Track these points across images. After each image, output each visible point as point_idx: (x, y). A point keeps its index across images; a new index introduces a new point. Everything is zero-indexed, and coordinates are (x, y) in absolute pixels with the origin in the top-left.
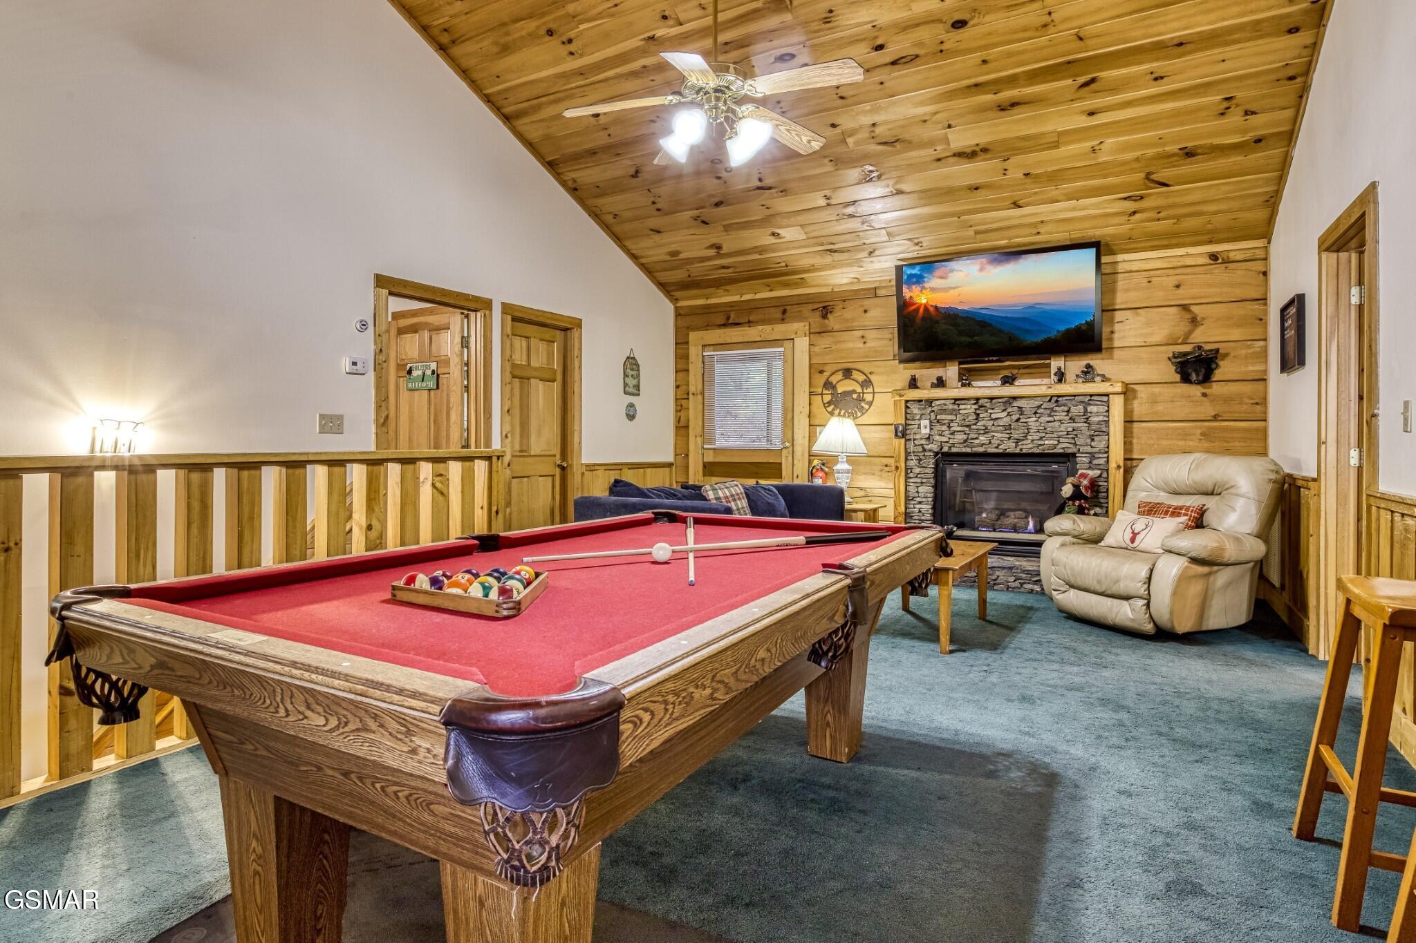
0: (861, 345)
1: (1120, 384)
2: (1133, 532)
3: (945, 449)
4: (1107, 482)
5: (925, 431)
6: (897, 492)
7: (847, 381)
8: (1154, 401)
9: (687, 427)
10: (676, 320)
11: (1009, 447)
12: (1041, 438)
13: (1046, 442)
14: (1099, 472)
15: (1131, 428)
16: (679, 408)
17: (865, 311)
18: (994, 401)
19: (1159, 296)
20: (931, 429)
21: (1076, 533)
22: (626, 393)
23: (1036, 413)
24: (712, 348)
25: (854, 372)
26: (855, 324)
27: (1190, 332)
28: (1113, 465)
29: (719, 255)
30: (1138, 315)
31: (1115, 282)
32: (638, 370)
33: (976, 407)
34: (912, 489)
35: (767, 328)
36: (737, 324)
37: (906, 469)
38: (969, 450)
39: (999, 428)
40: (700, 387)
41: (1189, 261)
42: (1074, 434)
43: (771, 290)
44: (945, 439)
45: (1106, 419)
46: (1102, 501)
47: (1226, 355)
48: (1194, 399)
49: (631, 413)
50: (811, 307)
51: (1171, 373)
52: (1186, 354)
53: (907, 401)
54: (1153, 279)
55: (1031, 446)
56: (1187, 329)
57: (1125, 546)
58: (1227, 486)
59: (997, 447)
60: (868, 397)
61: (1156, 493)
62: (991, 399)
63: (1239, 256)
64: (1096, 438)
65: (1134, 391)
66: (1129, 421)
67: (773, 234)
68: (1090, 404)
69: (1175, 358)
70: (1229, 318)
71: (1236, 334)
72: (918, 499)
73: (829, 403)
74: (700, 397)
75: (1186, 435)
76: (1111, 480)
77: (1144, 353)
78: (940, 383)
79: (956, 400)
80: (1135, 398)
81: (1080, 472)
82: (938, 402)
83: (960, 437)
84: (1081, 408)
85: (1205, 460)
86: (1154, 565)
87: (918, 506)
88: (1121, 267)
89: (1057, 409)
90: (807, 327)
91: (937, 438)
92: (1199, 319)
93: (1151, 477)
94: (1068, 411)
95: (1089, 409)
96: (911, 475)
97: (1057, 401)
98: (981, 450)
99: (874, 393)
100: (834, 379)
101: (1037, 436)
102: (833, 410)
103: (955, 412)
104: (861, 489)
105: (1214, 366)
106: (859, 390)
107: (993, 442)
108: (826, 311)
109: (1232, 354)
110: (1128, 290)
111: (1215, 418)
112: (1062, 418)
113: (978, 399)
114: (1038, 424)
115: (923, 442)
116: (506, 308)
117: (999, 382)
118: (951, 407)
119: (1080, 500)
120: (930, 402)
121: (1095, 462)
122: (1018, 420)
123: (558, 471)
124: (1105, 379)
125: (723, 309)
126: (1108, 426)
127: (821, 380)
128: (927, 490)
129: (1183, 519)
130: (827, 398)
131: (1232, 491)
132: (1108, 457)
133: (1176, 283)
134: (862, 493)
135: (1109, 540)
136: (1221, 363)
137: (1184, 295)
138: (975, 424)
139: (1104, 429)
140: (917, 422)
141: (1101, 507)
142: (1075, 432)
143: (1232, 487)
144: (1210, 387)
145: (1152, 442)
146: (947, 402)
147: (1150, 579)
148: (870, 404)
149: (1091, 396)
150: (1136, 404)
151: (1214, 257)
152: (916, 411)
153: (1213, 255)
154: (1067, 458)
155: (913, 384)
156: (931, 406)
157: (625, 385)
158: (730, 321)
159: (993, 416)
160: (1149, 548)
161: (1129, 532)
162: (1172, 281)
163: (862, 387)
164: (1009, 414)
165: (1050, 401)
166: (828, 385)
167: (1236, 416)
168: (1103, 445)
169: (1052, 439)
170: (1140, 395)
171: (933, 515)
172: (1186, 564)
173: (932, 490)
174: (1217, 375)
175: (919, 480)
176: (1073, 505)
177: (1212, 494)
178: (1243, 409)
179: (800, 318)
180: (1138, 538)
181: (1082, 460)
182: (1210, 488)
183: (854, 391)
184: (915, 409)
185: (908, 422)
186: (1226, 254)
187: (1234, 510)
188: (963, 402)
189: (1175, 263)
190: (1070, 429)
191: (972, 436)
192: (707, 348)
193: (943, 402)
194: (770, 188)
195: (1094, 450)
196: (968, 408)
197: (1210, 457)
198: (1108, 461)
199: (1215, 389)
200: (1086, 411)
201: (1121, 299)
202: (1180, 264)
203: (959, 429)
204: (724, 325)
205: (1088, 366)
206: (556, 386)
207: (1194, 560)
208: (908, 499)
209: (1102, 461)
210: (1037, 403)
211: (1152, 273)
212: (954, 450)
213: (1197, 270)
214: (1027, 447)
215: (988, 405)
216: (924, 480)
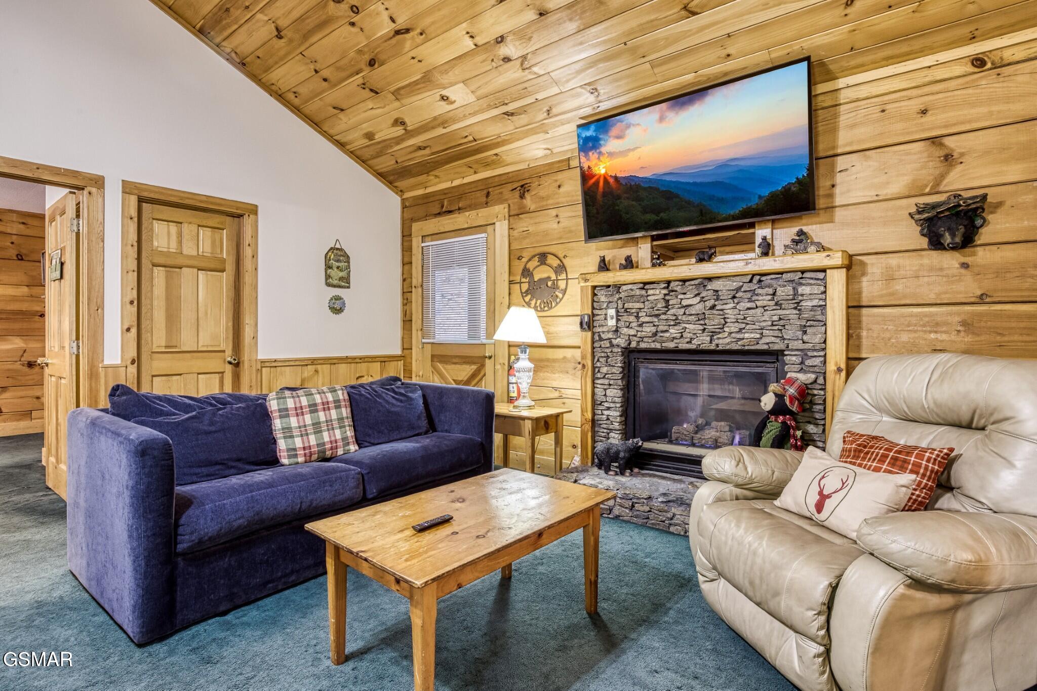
0: (555, 226)
1: (840, 254)
2: (821, 493)
3: (633, 345)
4: (824, 389)
5: (612, 323)
6: (584, 395)
7: (544, 267)
8: (890, 278)
9: (411, 321)
10: (403, 212)
11: (703, 341)
12: (740, 331)
13: (747, 335)
14: (813, 376)
15: (859, 316)
16: (405, 301)
17: (559, 187)
18: (687, 283)
19: (896, 130)
20: (618, 320)
21: (740, 481)
22: (328, 285)
23: (734, 297)
24: (430, 238)
25: (550, 257)
26: (550, 202)
27: (942, 177)
28: (831, 367)
29: (409, 134)
30: (867, 158)
31: (836, 116)
32: (349, 262)
33: (665, 291)
34: (599, 392)
35: (473, 213)
36: (450, 212)
37: (594, 368)
38: (658, 346)
39: (690, 318)
40: (420, 280)
41: (940, 74)
42: (780, 325)
43: (475, 173)
44: (632, 332)
45: (822, 303)
46: (817, 416)
47: (1000, 204)
48: (950, 272)
49: (337, 306)
50: (510, 186)
51: (913, 236)
52: (934, 206)
53: (594, 287)
54: (887, 107)
55: (728, 340)
56: (937, 172)
57: (808, 514)
58: (996, 417)
59: (690, 342)
60: (562, 284)
61: (876, 417)
62: (684, 281)
63: (1020, 54)
64: (809, 330)
65: (863, 264)
66: (854, 307)
67: (444, 98)
68: (801, 284)
69: (919, 213)
70: (1003, 149)
71: (1014, 172)
72: (606, 405)
73: (527, 292)
74: (420, 290)
75: (937, 324)
76: (829, 387)
77: (876, 210)
78: (629, 264)
79: (645, 284)
80: (864, 274)
81: (789, 375)
82: (624, 288)
83: (648, 329)
84: (789, 289)
85: (955, 365)
86: (839, 577)
87: (606, 413)
88: (844, 96)
89: (760, 291)
90: (506, 210)
91: (625, 331)
92: (956, 155)
93: (869, 391)
94: (774, 294)
95: (801, 290)
96: (599, 375)
97: (760, 281)
98: (671, 345)
99: (567, 279)
100: (531, 265)
101: (734, 328)
102: (531, 300)
103: (644, 299)
104: (555, 389)
105: (979, 222)
106: (553, 277)
107: (685, 335)
108: (524, 190)
109: (1008, 203)
110: (853, 126)
111: (982, 299)
112: (765, 303)
113: (669, 282)
114: (736, 312)
115: (610, 335)
116: (128, 188)
117: (694, 260)
118: (638, 292)
119: (784, 415)
120: (618, 287)
121: (809, 362)
122: (713, 307)
123: (229, 369)
124: (822, 248)
125: (438, 198)
126: (824, 313)
127: (519, 266)
128: (615, 394)
129: (907, 478)
130: (525, 287)
131: (1005, 426)
132: (825, 356)
133: (922, 107)
134: (556, 394)
135: (786, 499)
136: (990, 217)
137: (934, 124)
138: (665, 314)
139: (819, 318)
140: (603, 312)
141: (817, 425)
142: (782, 322)
143: (1006, 419)
144: (974, 254)
145: (887, 335)
146: (634, 287)
147: (829, 606)
148: (564, 292)
149: (803, 272)
150: (865, 282)
151: (979, 62)
152: (603, 299)
153: (977, 59)
154: (776, 355)
155: (604, 266)
156: (618, 292)
157: (328, 277)
158: (444, 209)
159: (685, 303)
160: (843, 529)
161: (815, 489)
162: (916, 105)
163: (556, 272)
164: (703, 300)
165: (751, 281)
166: (526, 272)
167: (1015, 296)
168: (818, 338)
169: (753, 331)
170: (870, 270)
171: (625, 423)
172: (902, 590)
173: (620, 393)
174: (985, 235)
175: (606, 382)
176: (776, 420)
177: (968, 426)
178: (1027, 285)
179: (501, 201)
180: (829, 504)
181: (792, 359)
182: (965, 418)
183: (549, 278)
184: (602, 297)
185: (596, 312)
186: (999, 53)
187: (1011, 465)
188: (652, 286)
189: (920, 78)
190: (775, 318)
191: (661, 328)
192: (427, 239)
193: (630, 287)
194: (407, 31)
195: (806, 346)
196: (657, 294)
197: (969, 360)
198: (825, 362)
199: (981, 256)
200: (796, 293)
201: (845, 138)
202: (927, 79)
203: (647, 319)
204: (439, 214)
205: (801, 233)
206: (226, 278)
207: (917, 583)
208: (595, 403)
209: (817, 362)
210: (735, 285)
211: (886, 98)
212: (643, 345)
213: (952, 84)
214: (724, 342)
215: (678, 289)
216: (612, 382)
